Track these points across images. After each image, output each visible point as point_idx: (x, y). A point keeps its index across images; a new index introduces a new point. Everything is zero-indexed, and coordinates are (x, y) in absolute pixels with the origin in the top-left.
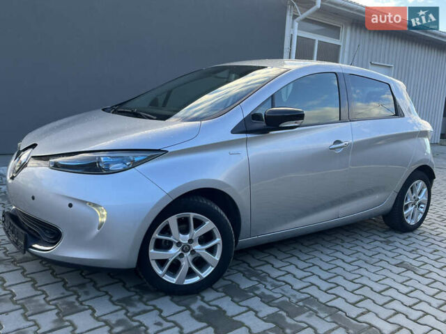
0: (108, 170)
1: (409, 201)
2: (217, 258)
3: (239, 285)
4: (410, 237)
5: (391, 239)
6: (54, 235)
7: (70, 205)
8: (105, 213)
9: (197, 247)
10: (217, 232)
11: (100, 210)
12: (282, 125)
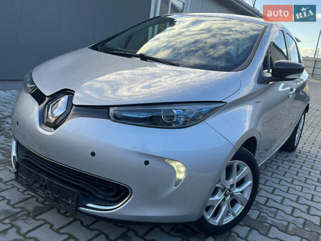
7: (147, 163)
8: (183, 169)
9: (235, 190)
10: (251, 176)
11: (178, 167)
12: (288, 77)
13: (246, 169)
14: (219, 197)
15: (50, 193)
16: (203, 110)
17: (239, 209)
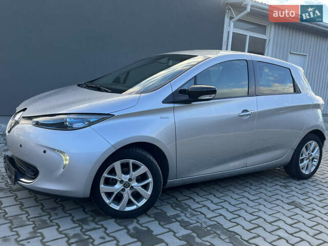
0: (72, 127)
1: (304, 156)
2: (149, 192)
3: (166, 213)
4: (304, 183)
5: (289, 184)
6: (34, 172)
7: (45, 152)
8: (68, 158)
9: (134, 184)
10: (149, 174)
11: (64, 156)
14: (118, 186)
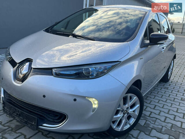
2: (137, 114)
7: (75, 100)
9: (130, 110)
11: (93, 101)
12: (159, 43)
13: (135, 98)
14: (120, 115)
15: (22, 118)
16: (107, 67)
17: (132, 121)
